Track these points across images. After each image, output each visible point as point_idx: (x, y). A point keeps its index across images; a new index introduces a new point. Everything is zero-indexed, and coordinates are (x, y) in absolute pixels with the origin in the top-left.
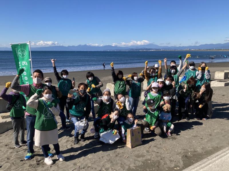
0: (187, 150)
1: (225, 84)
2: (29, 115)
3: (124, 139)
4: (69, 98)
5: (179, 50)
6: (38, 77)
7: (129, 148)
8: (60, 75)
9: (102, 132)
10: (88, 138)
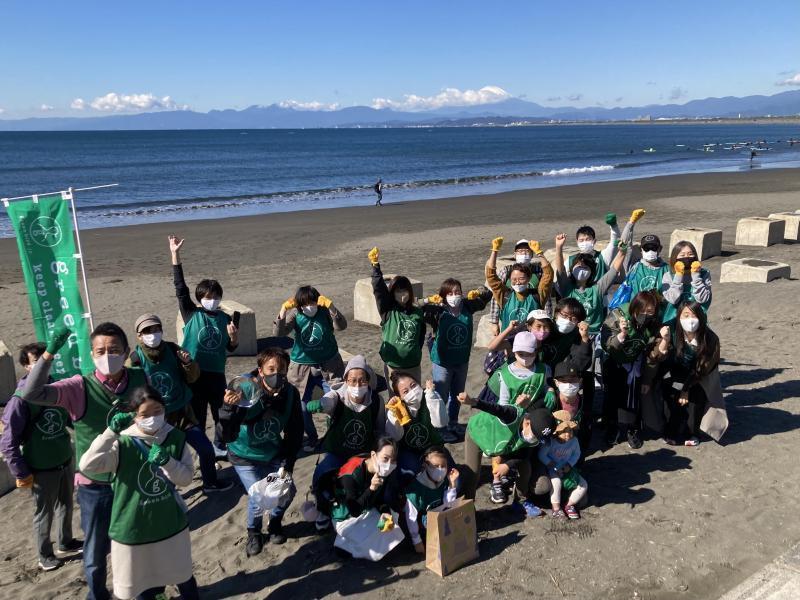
0: (627, 579)
1: (770, 272)
2: (88, 482)
3: (417, 540)
4: (227, 404)
5: (614, 120)
6: (110, 352)
7: (437, 575)
8: (193, 297)
9: (342, 519)
10: (296, 531)
